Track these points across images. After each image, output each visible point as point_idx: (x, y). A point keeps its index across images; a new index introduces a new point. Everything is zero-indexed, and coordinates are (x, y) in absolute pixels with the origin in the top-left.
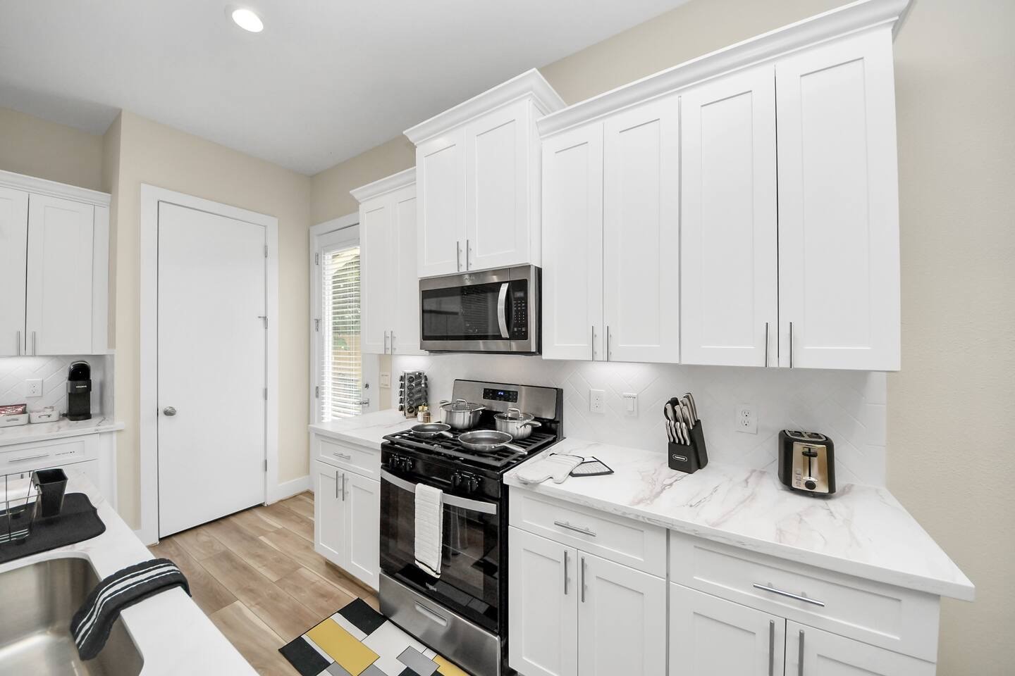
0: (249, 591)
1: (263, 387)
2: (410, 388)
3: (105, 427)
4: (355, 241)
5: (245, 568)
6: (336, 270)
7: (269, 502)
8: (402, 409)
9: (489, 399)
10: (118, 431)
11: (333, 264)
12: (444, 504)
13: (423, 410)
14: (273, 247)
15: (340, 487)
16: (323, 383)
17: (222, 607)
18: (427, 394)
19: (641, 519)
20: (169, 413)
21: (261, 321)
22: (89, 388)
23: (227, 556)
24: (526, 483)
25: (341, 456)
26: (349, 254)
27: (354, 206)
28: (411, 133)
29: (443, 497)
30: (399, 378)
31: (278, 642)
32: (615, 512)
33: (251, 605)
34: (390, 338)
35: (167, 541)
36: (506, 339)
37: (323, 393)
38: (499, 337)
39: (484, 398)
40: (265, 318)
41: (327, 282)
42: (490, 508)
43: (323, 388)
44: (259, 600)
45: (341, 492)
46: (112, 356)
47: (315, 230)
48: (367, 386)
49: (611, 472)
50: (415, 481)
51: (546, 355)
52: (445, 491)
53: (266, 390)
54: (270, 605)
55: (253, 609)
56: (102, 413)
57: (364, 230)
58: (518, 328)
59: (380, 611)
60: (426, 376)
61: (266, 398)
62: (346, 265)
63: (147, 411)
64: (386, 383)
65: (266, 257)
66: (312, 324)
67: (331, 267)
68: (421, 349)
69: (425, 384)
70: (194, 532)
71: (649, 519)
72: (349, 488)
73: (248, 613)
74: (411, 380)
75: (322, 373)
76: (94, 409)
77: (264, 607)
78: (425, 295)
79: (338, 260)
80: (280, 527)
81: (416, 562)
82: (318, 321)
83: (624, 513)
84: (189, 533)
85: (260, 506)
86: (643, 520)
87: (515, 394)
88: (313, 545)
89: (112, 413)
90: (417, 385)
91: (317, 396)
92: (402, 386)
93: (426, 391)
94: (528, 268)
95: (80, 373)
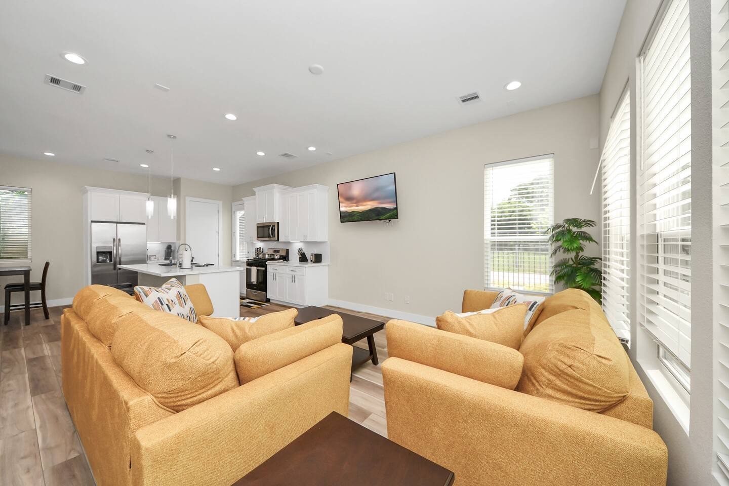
4: (243, 209)
12: (257, 269)
14: (221, 210)
26: (243, 212)
34: (250, 238)
36: (271, 238)
40: (218, 232)
41: (237, 220)
46: (177, 243)
47: (234, 204)
51: (280, 241)
53: (218, 254)
57: (246, 207)
58: (273, 235)
60: (262, 248)
61: (219, 257)
62: (242, 216)
64: (252, 249)
66: (232, 234)
67: (238, 216)
68: (257, 240)
78: (257, 227)
82: (234, 233)
90: (260, 250)
94: (275, 223)
95: (169, 248)
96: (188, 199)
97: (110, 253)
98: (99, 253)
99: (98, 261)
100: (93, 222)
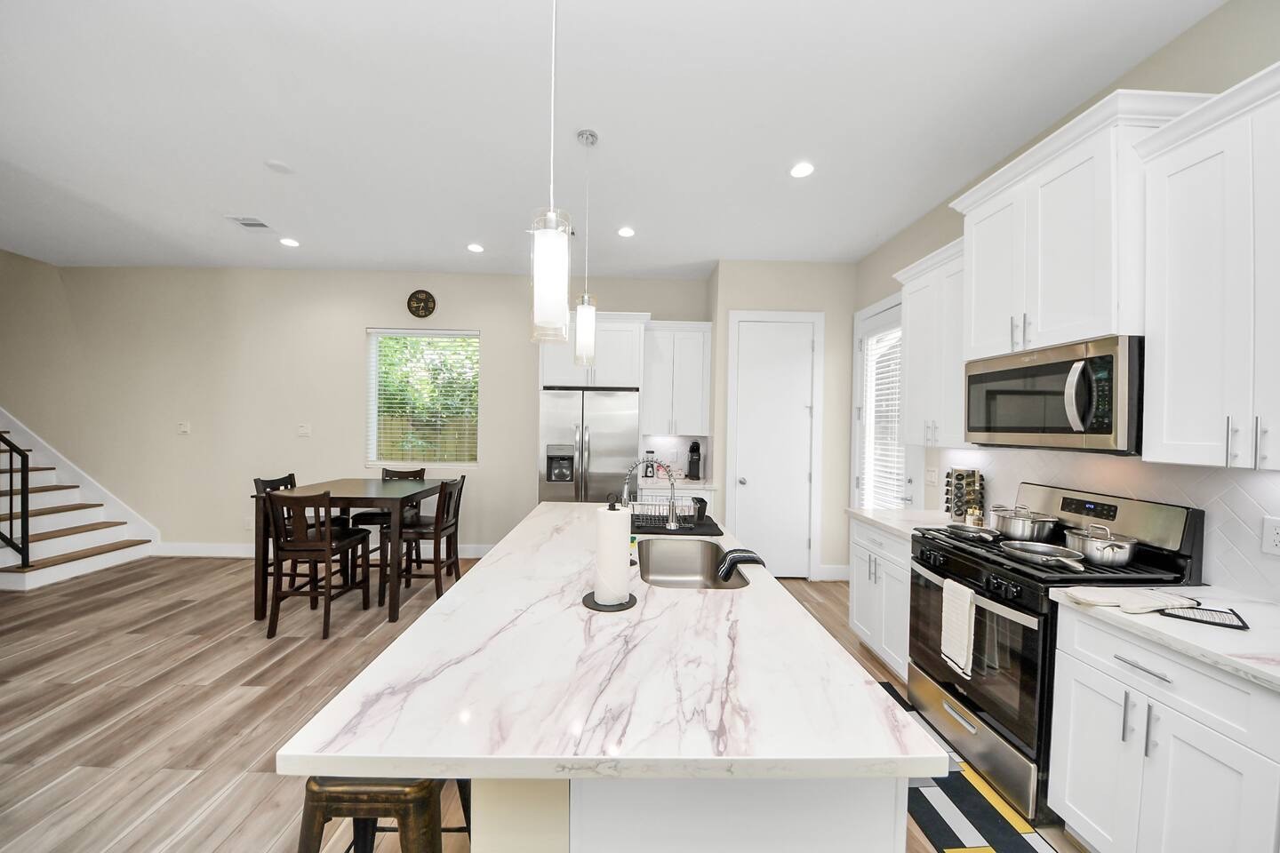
1: (808, 471)
2: (959, 488)
3: (707, 486)
4: (896, 323)
6: (879, 356)
7: (813, 578)
8: (948, 510)
9: (1070, 511)
10: (714, 491)
11: (876, 348)
12: (976, 606)
13: (972, 515)
14: (820, 339)
15: (873, 571)
16: (863, 474)
18: (983, 497)
19: (1242, 674)
20: (742, 483)
21: (808, 410)
22: (699, 459)
24: (1078, 603)
25: (874, 541)
26: (894, 336)
27: (898, 287)
28: (957, 205)
29: (975, 599)
30: (945, 475)
32: (1202, 659)
34: (932, 428)
36: (1080, 432)
37: (863, 484)
38: (1069, 430)
39: (1062, 509)
40: (811, 408)
41: (869, 370)
42: (1032, 622)
43: (863, 479)
45: (873, 575)
46: (712, 437)
47: (860, 315)
48: (910, 481)
49: (1244, 627)
50: (945, 576)
52: (977, 592)
53: (810, 475)
56: (704, 478)
57: (907, 309)
58: (1097, 418)
59: (908, 698)
60: (981, 476)
61: (811, 482)
62: (890, 349)
63: (730, 481)
64: (933, 480)
65: (813, 350)
66: (852, 412)
67: (873, 352)
68: (966, 441)
69: (981, 485)
71: (1255, 677)
72: (881, 573)
74: (960, 477)
75: (862, 464)
76: (701, 475)
78: (973, 380)
79: (881, 345)
80: (821, 601)
81: (943, 656)
82: (859, 409)
83: (1217, 662)
85: (804, 579)
86: (1244, 676)
87: (1113, 508)
88: (848, 623)
89: (712, 478)
90: (968, 484)
91: (858, 487)
92: (948, 484)
93: (981, 493)
94: (1114, 340)
95: (695, 448)
96: (735, 316)
97: (571, 459)
98: (551, 459)
99: (549, 478)
100: (546, 388)
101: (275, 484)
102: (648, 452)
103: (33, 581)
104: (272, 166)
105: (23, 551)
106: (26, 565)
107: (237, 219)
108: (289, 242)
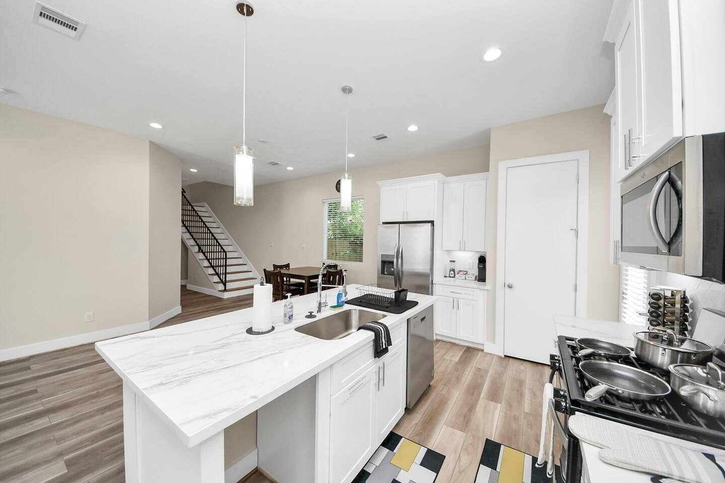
0: (510, 406)
1: (574, 283)
3: (482, 286)
5: (521, 395)
10: (487, 290)
14: (584, 173)
17: (492, 401)
20: (510, 287)
21: (573, 232)
22: (485, 268)
23: (521, 383)
31: (491, 437)
33: (502, 412)
35: (507, 358)
40: (576, 230)
44: (508, 413)
54: (509, 420)
55: (501, 414)
61: (576, 292)
63: (500, 284)
70: (521, 362)
73: (497, 412)
77: (506, 417)
78: (623, 201)
84: (519, 361)
90: (670, 305)
95: (482, 260)
96: (503, 166)
97: (392, 263)
98: (383, 262)
99: (383, 272)
100: (384, 223)
101: (281, 267)
102: (451, 261)
103: (227, 295)
104: (260, 141)
105: (225, 285)
106: (225, 290)
107: (268, 163)
108: (290, 168)
